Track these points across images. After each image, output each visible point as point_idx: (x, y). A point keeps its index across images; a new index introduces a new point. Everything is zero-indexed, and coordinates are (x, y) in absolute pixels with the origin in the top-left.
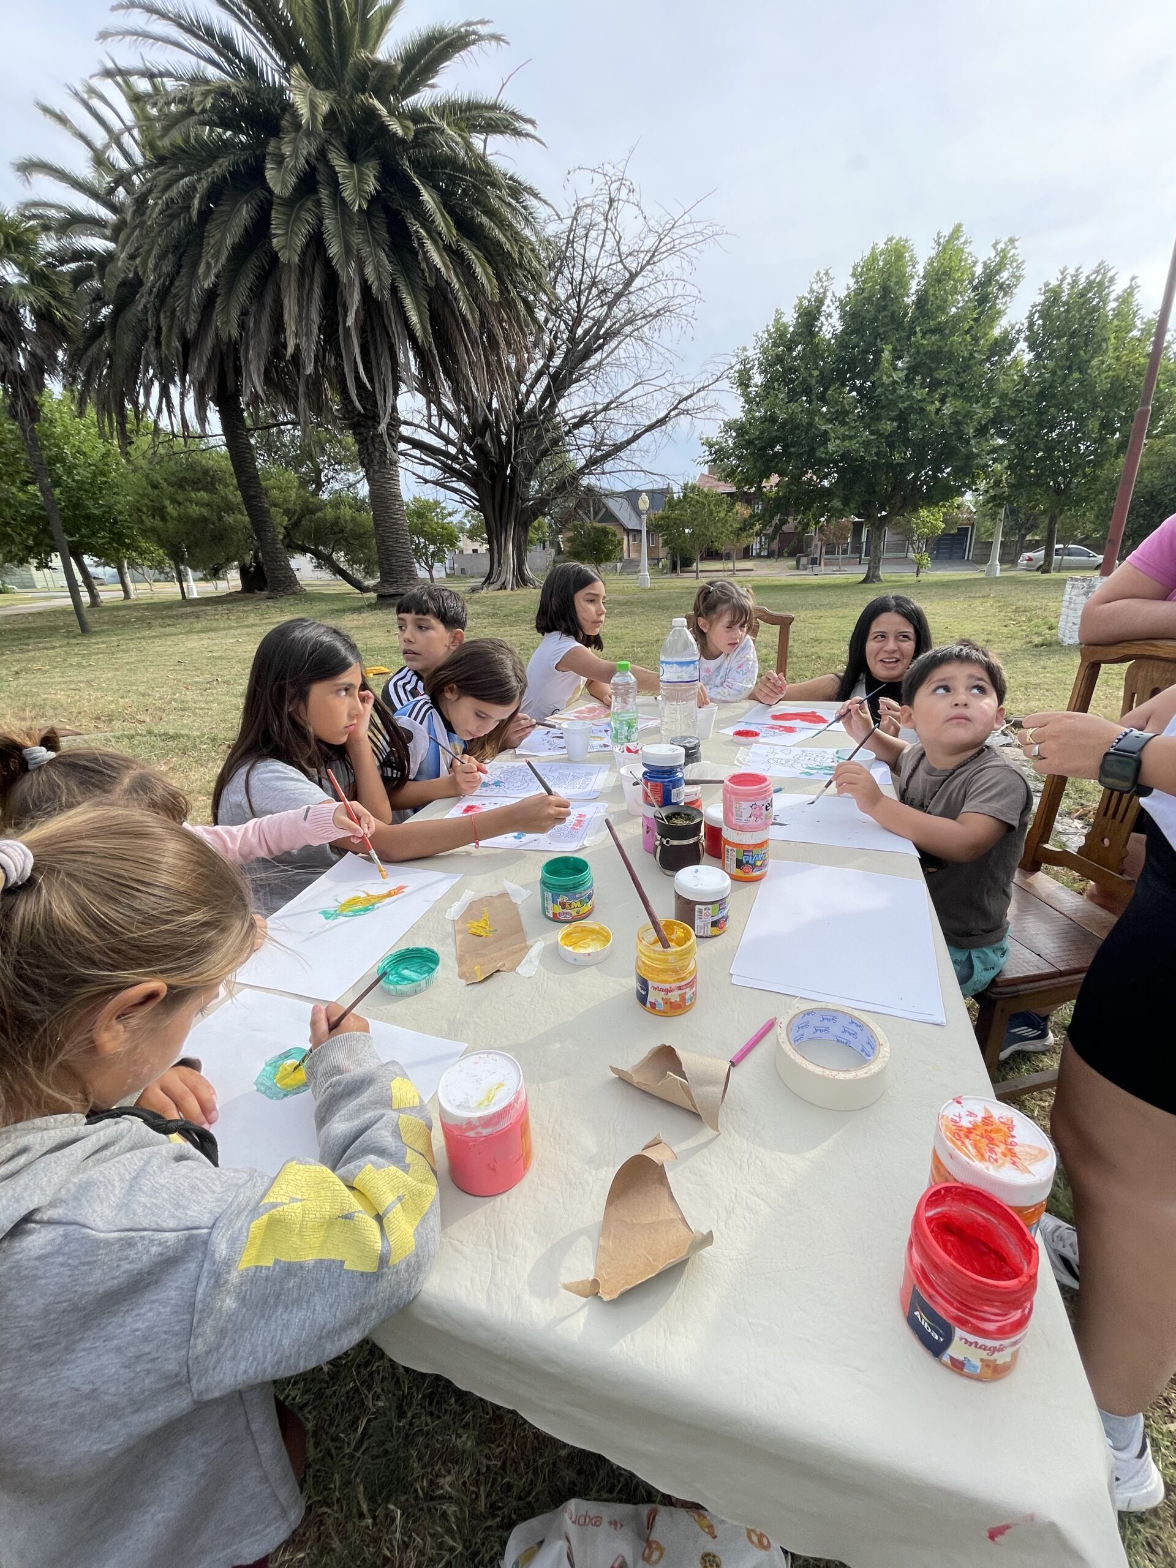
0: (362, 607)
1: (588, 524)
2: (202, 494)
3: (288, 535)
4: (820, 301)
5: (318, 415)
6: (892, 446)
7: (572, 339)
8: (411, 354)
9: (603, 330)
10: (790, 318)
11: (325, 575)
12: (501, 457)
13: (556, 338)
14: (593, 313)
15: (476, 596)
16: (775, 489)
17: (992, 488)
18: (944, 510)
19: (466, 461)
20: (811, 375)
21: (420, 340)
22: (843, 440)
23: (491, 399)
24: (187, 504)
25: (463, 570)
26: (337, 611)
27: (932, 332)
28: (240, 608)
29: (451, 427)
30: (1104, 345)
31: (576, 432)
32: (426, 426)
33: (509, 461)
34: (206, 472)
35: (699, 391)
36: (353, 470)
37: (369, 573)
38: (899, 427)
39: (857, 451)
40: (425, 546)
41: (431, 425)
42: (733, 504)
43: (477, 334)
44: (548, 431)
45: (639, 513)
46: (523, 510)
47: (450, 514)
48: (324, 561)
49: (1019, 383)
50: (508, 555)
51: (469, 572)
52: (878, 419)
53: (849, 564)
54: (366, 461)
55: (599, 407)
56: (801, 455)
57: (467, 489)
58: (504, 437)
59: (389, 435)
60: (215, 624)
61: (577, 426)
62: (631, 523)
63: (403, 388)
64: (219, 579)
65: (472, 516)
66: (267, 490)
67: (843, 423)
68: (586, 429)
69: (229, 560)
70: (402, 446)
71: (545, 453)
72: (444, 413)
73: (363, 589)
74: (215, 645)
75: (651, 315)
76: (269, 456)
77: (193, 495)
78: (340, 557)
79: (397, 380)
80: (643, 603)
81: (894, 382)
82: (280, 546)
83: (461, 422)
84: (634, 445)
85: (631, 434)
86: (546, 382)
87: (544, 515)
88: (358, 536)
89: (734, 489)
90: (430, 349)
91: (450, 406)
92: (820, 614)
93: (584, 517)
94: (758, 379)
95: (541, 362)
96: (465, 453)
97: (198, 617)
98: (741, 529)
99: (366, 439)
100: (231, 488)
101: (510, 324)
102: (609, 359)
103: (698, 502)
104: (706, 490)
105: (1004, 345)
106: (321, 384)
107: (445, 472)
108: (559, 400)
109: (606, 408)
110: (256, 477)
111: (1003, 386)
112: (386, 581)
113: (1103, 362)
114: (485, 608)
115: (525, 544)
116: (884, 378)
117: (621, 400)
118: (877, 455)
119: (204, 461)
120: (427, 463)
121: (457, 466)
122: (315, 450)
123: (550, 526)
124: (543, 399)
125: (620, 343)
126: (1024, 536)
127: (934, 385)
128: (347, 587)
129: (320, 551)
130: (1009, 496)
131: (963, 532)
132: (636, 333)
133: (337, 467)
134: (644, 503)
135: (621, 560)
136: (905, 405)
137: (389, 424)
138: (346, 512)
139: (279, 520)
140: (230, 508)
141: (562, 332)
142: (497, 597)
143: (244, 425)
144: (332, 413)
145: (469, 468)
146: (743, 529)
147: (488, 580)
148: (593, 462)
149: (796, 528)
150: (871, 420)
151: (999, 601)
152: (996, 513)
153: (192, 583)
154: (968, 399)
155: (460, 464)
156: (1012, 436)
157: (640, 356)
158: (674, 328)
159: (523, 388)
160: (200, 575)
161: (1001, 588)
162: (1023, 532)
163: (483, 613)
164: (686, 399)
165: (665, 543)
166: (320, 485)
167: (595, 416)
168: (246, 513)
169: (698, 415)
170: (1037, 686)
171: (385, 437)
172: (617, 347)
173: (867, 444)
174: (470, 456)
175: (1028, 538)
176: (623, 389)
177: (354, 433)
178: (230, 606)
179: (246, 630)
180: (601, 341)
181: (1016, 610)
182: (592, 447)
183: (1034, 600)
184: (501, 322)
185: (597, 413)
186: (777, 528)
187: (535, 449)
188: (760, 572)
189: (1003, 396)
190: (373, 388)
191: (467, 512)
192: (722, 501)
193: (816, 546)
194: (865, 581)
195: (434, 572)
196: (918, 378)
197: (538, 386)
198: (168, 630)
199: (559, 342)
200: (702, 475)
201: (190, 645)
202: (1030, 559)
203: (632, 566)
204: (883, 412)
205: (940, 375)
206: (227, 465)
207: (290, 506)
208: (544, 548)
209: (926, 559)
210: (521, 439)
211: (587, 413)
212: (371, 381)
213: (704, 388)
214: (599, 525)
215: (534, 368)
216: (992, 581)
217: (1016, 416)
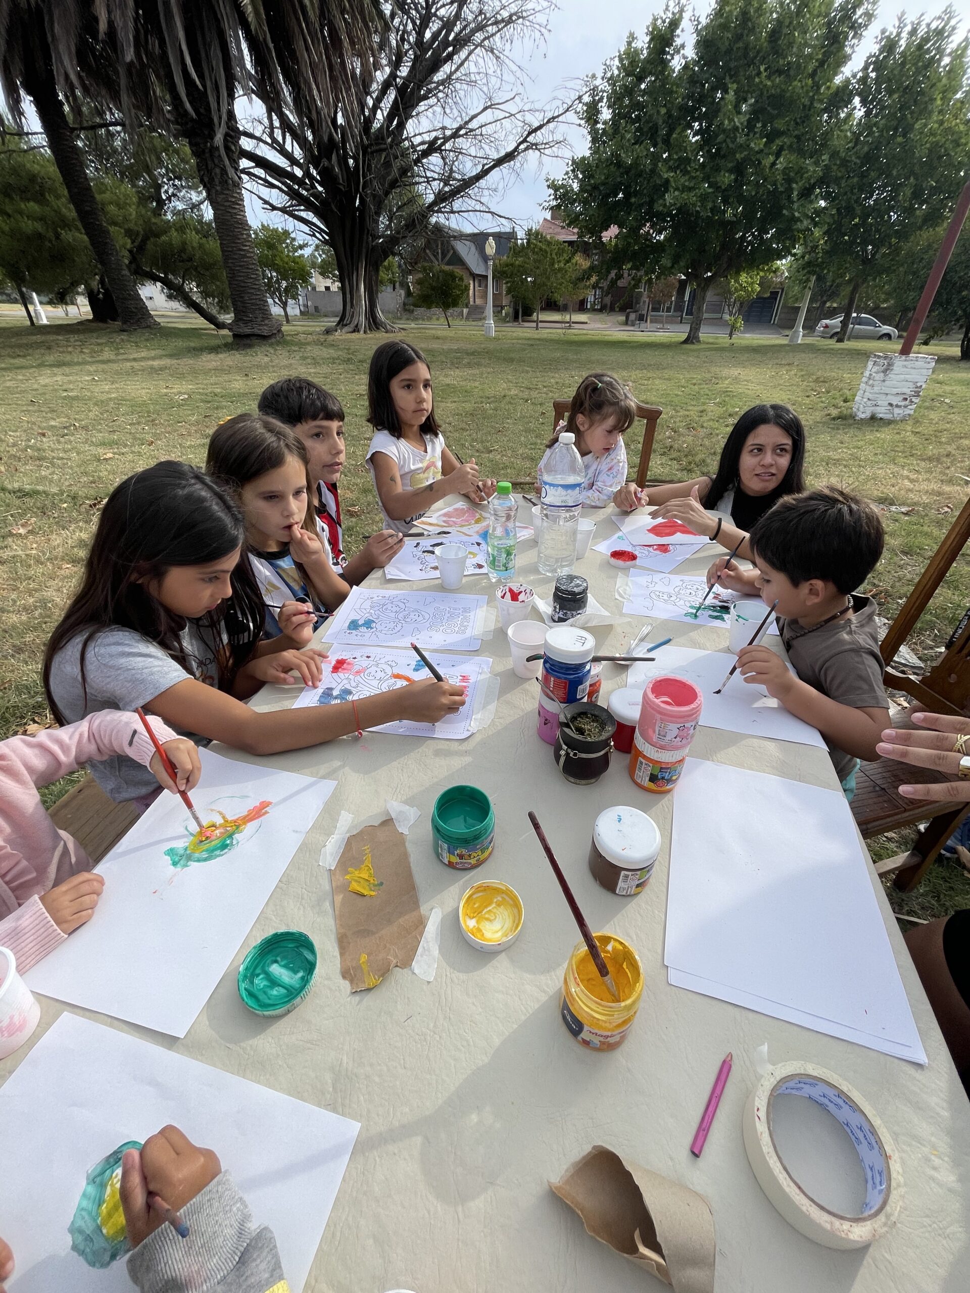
0: (219, 347)
1: (437, 268)
2: (33, 206)
3: (134, 259)
4: (674, 24)
5: (149, 117)
6: (725, 201)
7: (419, 43)
8: (244, 46)
9: (452, 36)
10: (642, 42)
11: (177, 307)
12: (349, 185)
13: (403, 39)
14: (442, 12)
15: (331, 338)
16: (614, 241)
17: (810, 253)
18: (762, 274)
19: (314, 187)
20: (658, 112)
21: (253, 28)
22: (683, 192)
23: (336, 113)
24: (19, 217)
25: (316, 308)
26: (194, 349)
27: (780, 72)
28: (94, 341)
29: (295, 143)
30: (930, 107)
31: (424, 161)
32: (269, 141)
33: (357, 191)
34: (33, 178)
35: (548, 122)
36: (194, 187)
37: (223, 308)
38: (736, 180)
39: (694, 205)
40: (278, 281)
41: (274, 140)
42: (574, 254)
43: (317, 26)
44: (396, 157)
45: (485, 258)
46: (373, 247)
47: (301, 247)
48: (176, 292)
49: (851, 142)
50: (360, 296)
51: (323, 310)
52: (717, 169)
53: (671, 322)
54: (206, 179)
55: (448, 133)
56: (641, 206)
57: (315, 220)
58: (351, 161)
59: (227, 148)
60: (68, 358)
61: (426, 154)
62: (478, 270)
63: (239, 91)
64: (66, 304)
65: (323, 250)
66: (103, 204)
67: (685, 172)
68: (435, 160)
69: (75, 284)
70: (244, 163)
71: (394, 184)
72: (286, 126)
73: (219, 325)
74: (70, 382)
75: (503, 20)
76: (101, 163)
77: (23, 206)
78: (192, 287)
79: (231, 80)
80: (488, 353)
81: (736, 129)
82: (126, 272)
83: (306, 139)
84: (482, 183)
85: (479, 168)
86: (393, 96)
87: (394, 254)
88: (208, 267)
89: (574, 238)
90: (265, 40)
91: (293, 118)
92: (649, 375)
93: (432, 258)
94: (606, 114)
95: (388, 70)
96: (312, 178)
97: (49, 348)
98: (579, 279)
99: (203, 152)
100: (64, 200)
101: (353, 17)
102: (458, 74)
103: (541, 249)
104: (548, 237)
105: (842, 96)
106: (147, 77)
107: (292, 198)
108: (407, 119)
109: (455, 135)
110: (89, 188)
111: (836, 143)
112: (241, 319)
113: (925, 125)
114: (340, 353)
115: (377, 285)
116: (726, 122)
117: (470, 126)
118: (712, 210)
119: (28, 165)
120: (272, 186)
121: (304, 193)
122: (150, 159)
123: (400, 266)
124: (390, 118)
125: (469, 54)
126: (825, 302)
127: (771, 137)
128: (200, 322)
129: (171, 282)
130: (823, 263)
131: (774, 295)
132: (486, 43)
133: (177, 182)
134: (491, 247)
135: (467, 306)
136: (742, 156)
137: (227, 135)
138: (193, 237)
139: (122, 244)
140: (66, 224)
141: (409, 34)
142: (351, 341)
143: (66, 123)
144: (164, 114)
145: (317, 195)
146: (580, 279)
147: (342, 323)
148: (442, 198)
149: (630, 283)
150: (710, 171)
151: (802, 370)
152: (808, 280)
153: (39, 307)
154: (801, 153)
155: (307, 190)
156: (834, 199)
157: (490, 72)
158: (526, 39)
159: (370, 102)
160: (45, 299)
161: (803, 355)
162: (825, 298)
163: (338, 358)
164: (535, 130)
165: (509, 291)
166: (161, 203)
167: (443, 144)
168: (83, 231)
169: (547, 152)
170: (837, 462)
171: (222, 151)
172: (467, 58)
173: (704, 198)
174: (317, 181)
175: (828, 305)
176: (472, 113)
177: (190, 143)
178: (82, 337)
179: (101, 367)
180: (451, 49)
181: (817, 381)
182: (440, 180)
183: (831, 370)
184: (343, 11)
185: (446, 139)
186: (614, 282)
187: (384, 178)
188: (592, 325)
189: (834, 155)
190: (204, 86)
191: (317, 246)
192: (563, 250)
193: (644, 302)
194: (686, 342)
195: (289, 309)
196: (759, 125)
197: (385, 100)
198: (18, 361)
199: (406, 46)
200: (545, 219)
201: (43, 380)
202: (827, 326)
203: (477, 313)
204: (722, 162)
205: (780, 124)
206: (53, 170)
207: (131, 225)
208: (394, 289)
209: (740, 322)
210: (369, 165)
211: (436, 139)
212: (201, 76)
213: (554, 118)
214: (447, 268)
215: (380, 76)
216: (794, 348)
217: (842, 177)
